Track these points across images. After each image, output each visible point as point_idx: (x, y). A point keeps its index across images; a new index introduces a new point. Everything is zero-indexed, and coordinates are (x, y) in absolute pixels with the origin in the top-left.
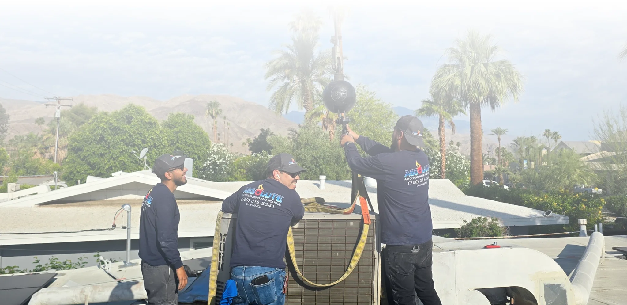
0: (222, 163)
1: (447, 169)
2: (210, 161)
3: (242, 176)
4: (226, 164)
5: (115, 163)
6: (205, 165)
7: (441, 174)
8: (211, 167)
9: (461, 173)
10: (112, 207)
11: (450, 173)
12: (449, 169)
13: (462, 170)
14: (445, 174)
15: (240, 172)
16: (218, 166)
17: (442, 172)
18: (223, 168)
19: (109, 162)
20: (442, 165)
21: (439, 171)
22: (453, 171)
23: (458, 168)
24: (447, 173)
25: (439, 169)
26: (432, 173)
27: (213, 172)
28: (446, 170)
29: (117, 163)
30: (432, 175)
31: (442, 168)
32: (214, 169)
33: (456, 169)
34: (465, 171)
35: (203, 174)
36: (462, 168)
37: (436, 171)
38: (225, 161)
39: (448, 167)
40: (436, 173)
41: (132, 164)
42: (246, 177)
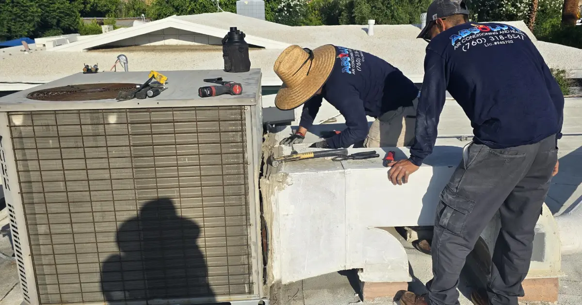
0: (296, 5)
1: (540, 8)
2: (284, 3)
3: (316, 18)
4: (300, 5)
5: (196, 5)
6: (279, 7)
7: (531, 13)
8: (285, 9)
9: (555, 11)
10: (153, 53)
11: (542, 11)
12: (541, 6)
13: (557, 8)
14: (536, 13)
15: (315, 14)
16: (292, 8)
17: (533, 11)
18: (298, 10)
19: (190, 4)
20: (534, 3)
21: (530, 10)
22: (546, 9)
23: (552, 5)
24: (538, 12)
25: (530, 7)
26: (521, 12)
27: (288, 14)
28: (538, 8)
29: (198, 6)
30: (521, 14)
31: (533, 6)
32: (288, 11)
33: (551, 6)
34: (560, 9)
35: (279, 16)
36: (557, 6)
37: (526, 9)
38: (298, 3)
39: (540, 5)
40: (525, 12)
41: (211, 6)
42: (320, 19)
